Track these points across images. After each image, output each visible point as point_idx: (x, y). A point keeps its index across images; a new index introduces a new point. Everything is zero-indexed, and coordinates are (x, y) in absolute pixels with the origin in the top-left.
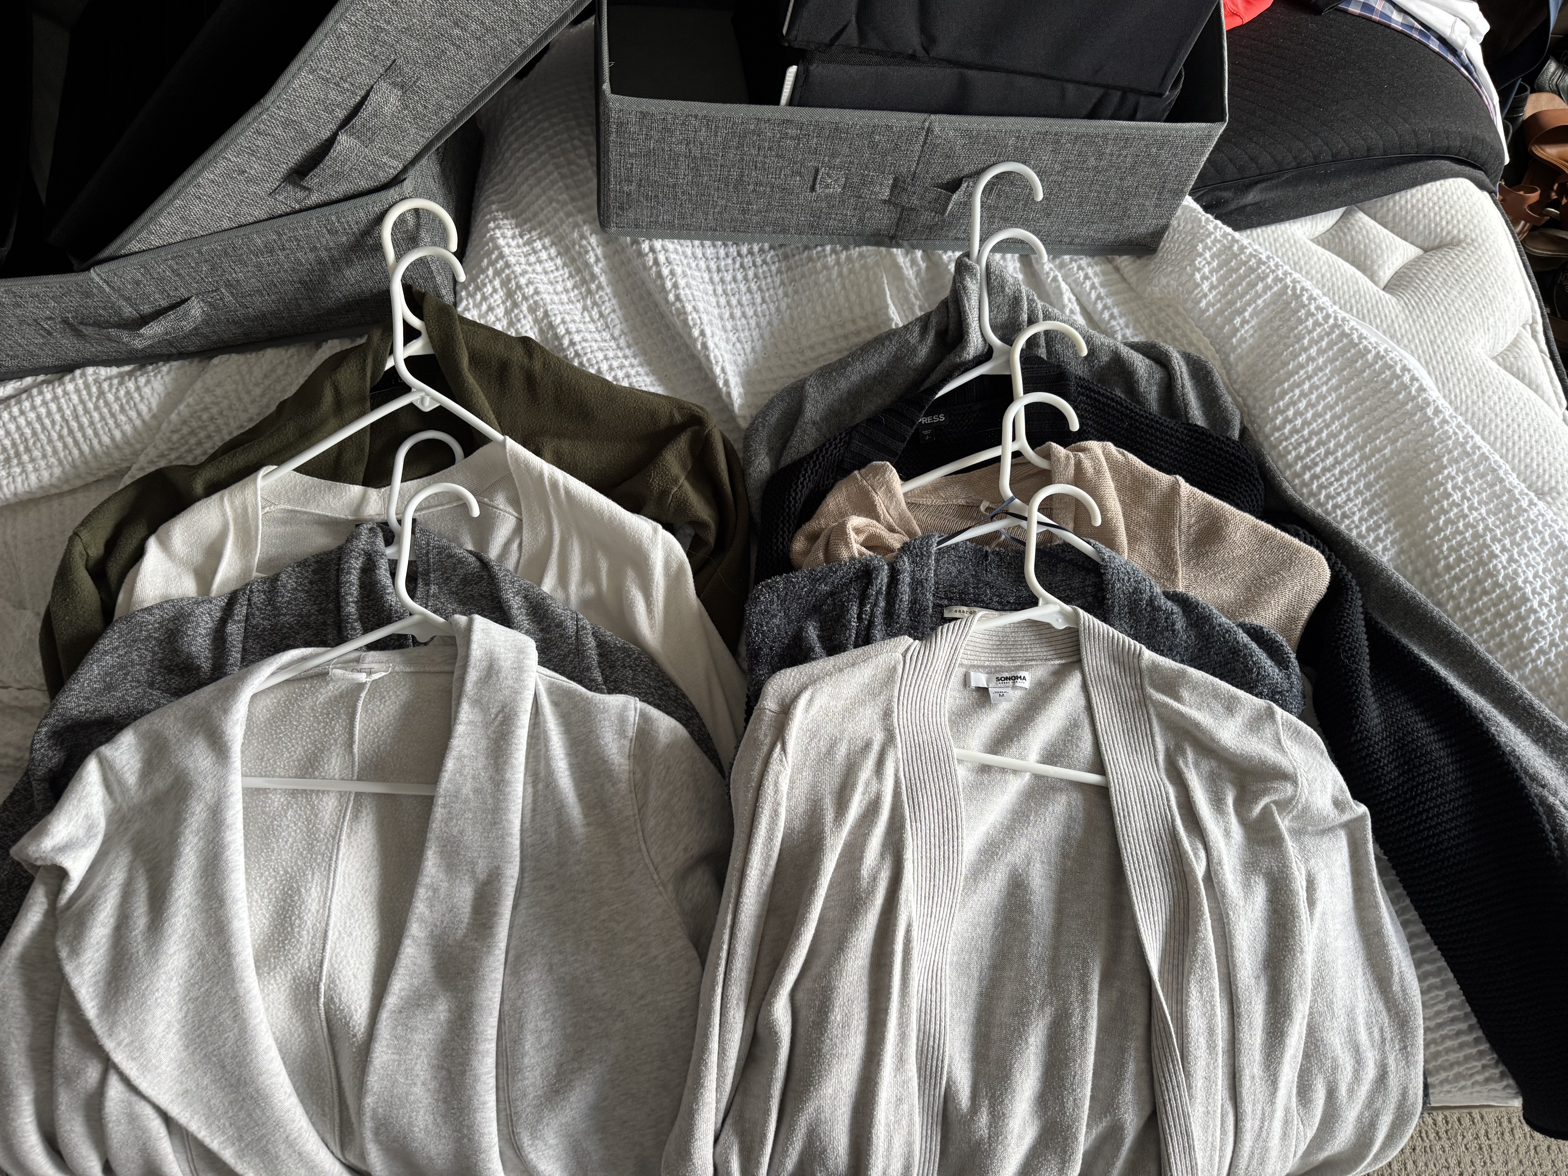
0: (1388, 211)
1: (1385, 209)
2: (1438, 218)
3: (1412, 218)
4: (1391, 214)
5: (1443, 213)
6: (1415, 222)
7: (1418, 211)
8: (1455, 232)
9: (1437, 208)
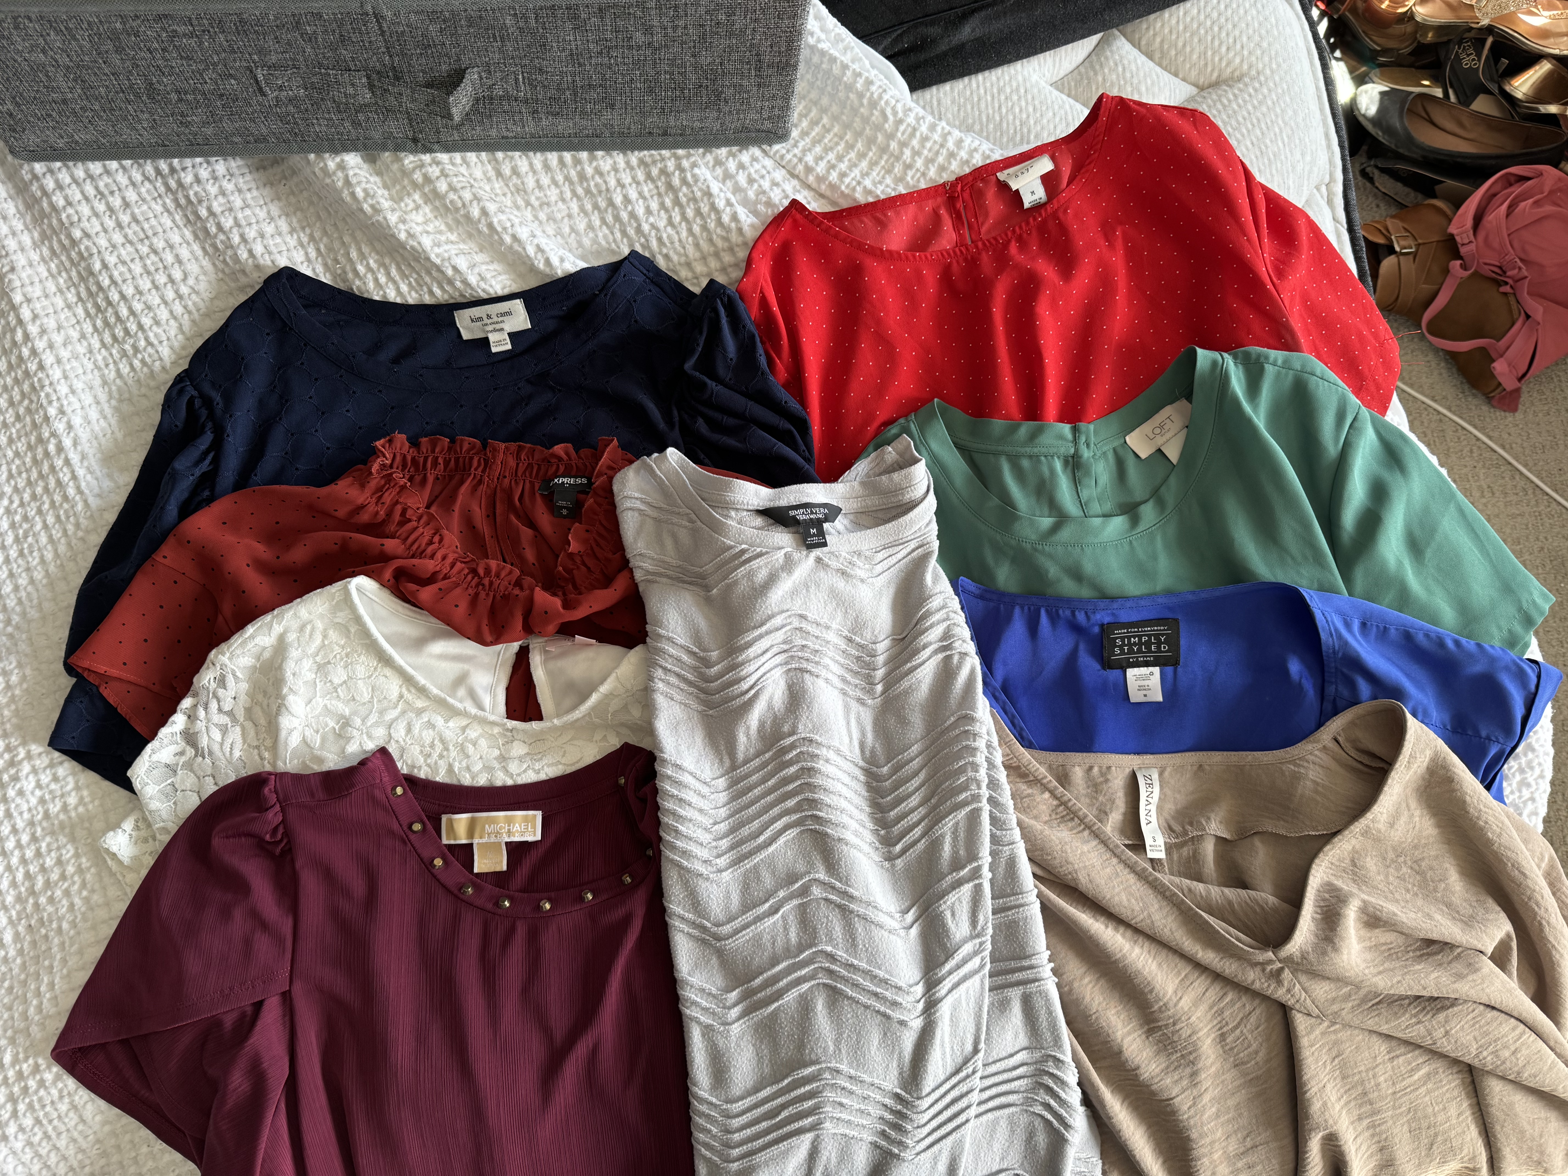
0: (1155, 35)
1: (1151, 32)
2: (1217, 43)
3: (1184, 45)
4: (1158, 40)
5: (1224, 34)
6: (1188, 49)
7: (1192, 35)
8: (1237, 60)
9: (1216, 29)
